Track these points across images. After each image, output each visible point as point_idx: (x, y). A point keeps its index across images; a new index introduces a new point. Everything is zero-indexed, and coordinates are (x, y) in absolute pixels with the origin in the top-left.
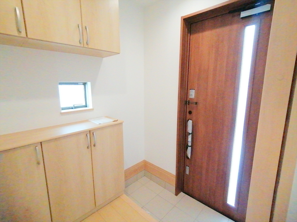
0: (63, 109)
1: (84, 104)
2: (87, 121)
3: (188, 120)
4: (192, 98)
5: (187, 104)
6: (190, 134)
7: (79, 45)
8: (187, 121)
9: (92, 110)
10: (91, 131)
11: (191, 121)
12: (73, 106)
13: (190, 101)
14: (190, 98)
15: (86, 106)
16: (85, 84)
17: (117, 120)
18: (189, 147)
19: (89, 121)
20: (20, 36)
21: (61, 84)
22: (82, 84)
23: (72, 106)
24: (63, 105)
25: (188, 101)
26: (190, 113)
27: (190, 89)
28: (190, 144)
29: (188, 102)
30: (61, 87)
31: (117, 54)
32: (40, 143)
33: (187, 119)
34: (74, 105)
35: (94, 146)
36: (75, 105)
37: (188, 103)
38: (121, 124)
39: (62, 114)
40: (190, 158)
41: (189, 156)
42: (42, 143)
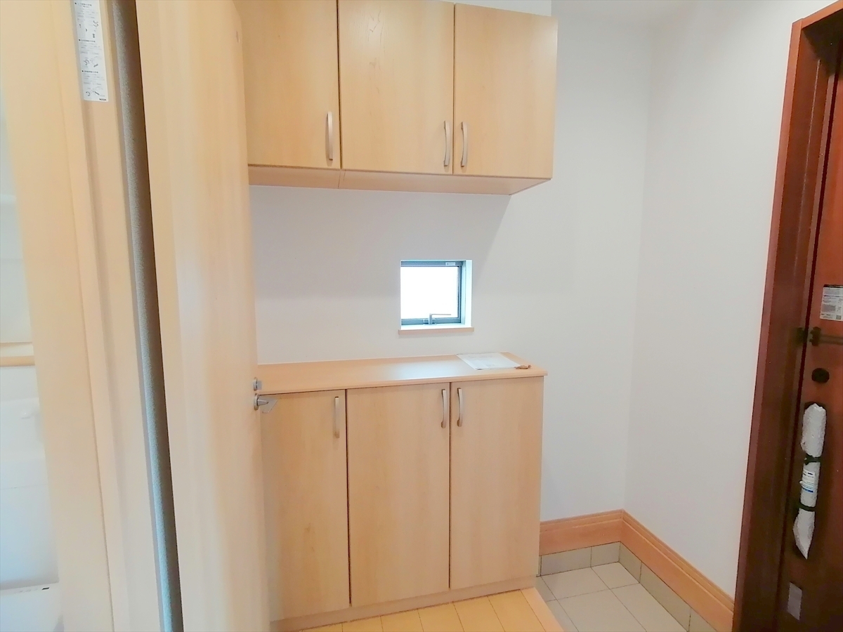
0: (405, 323)
1: (455, 315)
2: (453, 357)
3: (807, 406)
4: (834, 319)
5: (809, 344)
6: (810, 459)
7: (443, 171)
8: (802, 406)
9: (470, 330)
10: (453, 384)
11: (821, 409)
12: (428, 317)
13: (823, 332)
14: (821, 317)
15: (459, 321)
16: (460, 265)
17: (529, 366)
18: (802, 512)
19: (458, 358)
20: (330, 167)
21: (405, 264)
22: (454, 264)
23: (426, 316)
24: (405, 315)
25: (811, 328)
26: (821, 376)
27: (826, 286)
28: (808, 499)
29: (812, 333)
30: (405, 272)
31: (543, 182)
32: (344, 391)
33: (804, 400)
34: (431, 316)
35: (458, 423)
36: (433, 317)
37: (810, 336)
38: (540, 378)
39: (401, 333)
40: (806, 556)
41: (804, 544)
42: (349, 392)
